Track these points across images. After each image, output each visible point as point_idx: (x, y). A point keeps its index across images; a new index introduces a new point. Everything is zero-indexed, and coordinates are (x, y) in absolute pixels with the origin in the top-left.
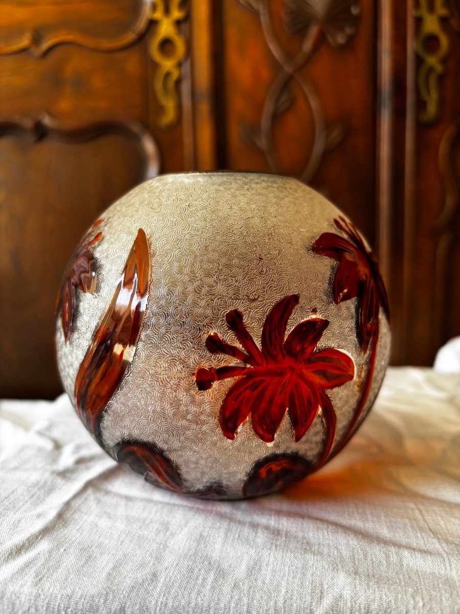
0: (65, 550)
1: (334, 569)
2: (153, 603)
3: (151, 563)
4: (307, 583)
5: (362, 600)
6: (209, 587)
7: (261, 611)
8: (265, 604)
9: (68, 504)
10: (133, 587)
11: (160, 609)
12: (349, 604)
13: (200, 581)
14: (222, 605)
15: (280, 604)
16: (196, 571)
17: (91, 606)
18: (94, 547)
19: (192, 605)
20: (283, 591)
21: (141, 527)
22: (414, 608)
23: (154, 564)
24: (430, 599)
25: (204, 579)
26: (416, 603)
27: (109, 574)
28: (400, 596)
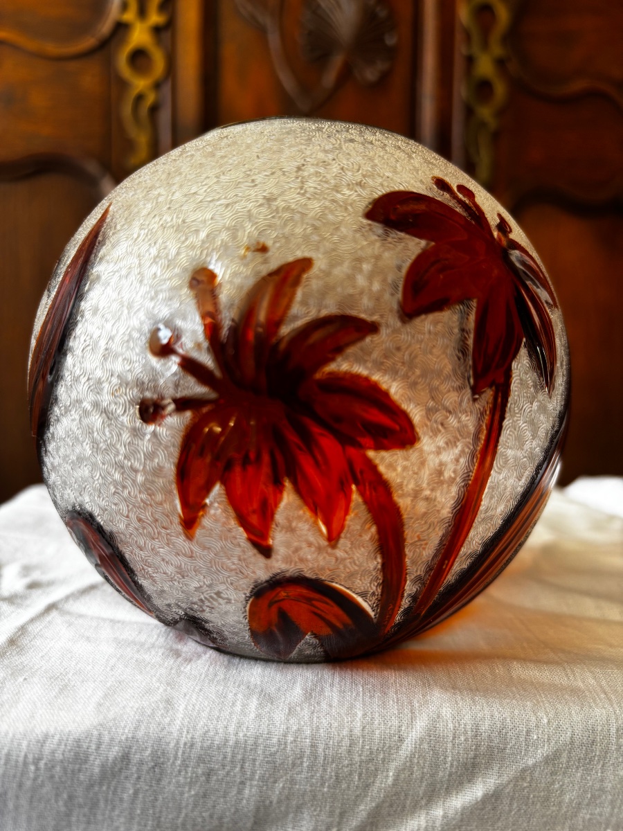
0: (25, 679)
1: (424, 684)
2: (172, 745)
3: (161, 690)
4: (391, 702)
5: (467, 719)
6: (252, 716)
7: (331, 743)
8: (336, 734)
9: (23, 629)
10: (139, 721)
11: (184, 753)
12: (451, 726)
13: (238, 708)
14: (275, 740)
15: (357, 731)
16: (230, 696)
17: (77, 755)
18: (71, 674)
19: (231, 743)
20: (360, 714)
21: (138, 651)
22: (537, 726)
23: (165, 690)
24: (556, 714)
25: (244, 705)
26: (539, 720)
27: (100, 705)
28: (516, 712)
